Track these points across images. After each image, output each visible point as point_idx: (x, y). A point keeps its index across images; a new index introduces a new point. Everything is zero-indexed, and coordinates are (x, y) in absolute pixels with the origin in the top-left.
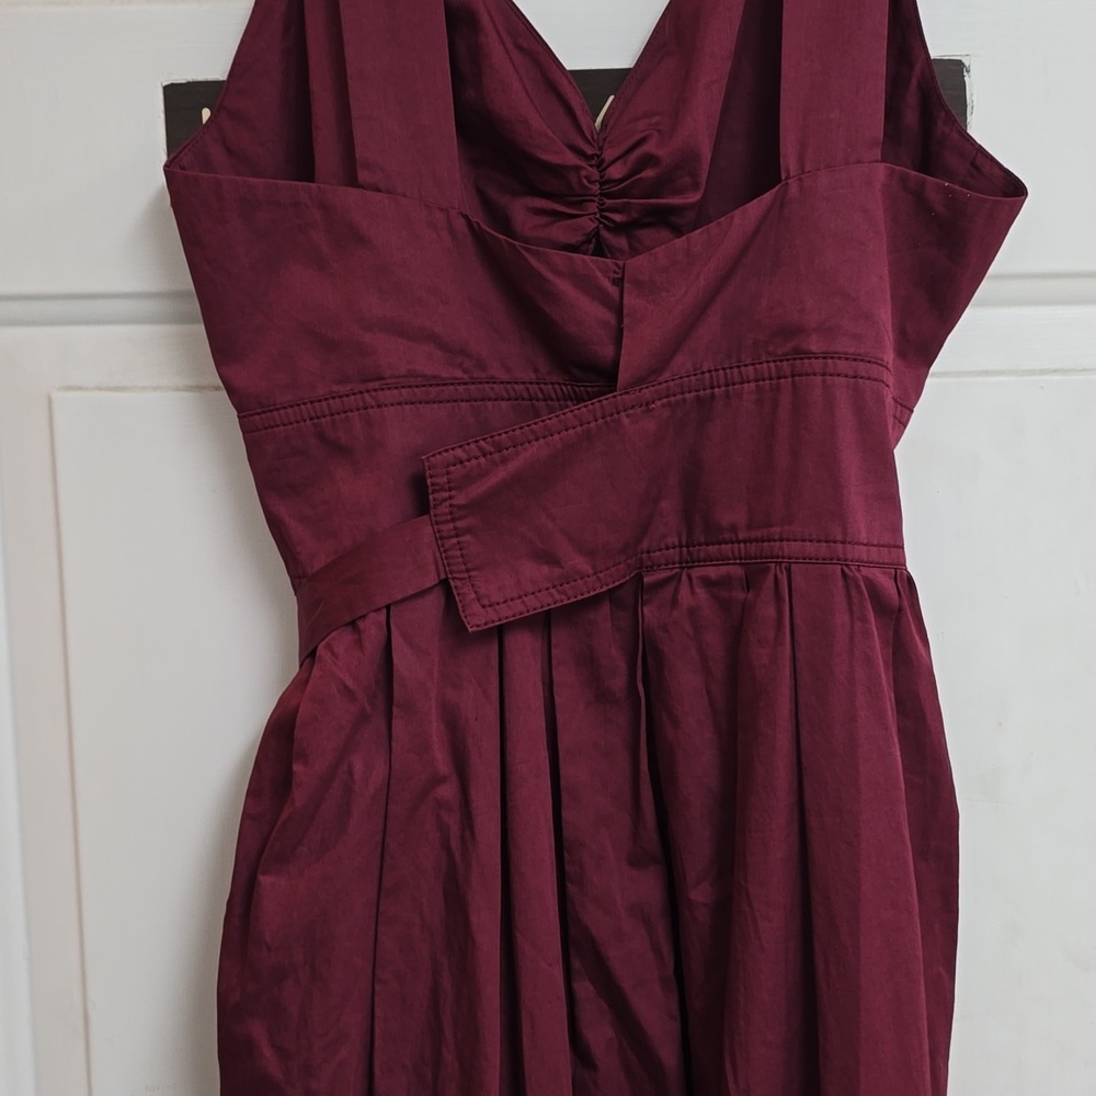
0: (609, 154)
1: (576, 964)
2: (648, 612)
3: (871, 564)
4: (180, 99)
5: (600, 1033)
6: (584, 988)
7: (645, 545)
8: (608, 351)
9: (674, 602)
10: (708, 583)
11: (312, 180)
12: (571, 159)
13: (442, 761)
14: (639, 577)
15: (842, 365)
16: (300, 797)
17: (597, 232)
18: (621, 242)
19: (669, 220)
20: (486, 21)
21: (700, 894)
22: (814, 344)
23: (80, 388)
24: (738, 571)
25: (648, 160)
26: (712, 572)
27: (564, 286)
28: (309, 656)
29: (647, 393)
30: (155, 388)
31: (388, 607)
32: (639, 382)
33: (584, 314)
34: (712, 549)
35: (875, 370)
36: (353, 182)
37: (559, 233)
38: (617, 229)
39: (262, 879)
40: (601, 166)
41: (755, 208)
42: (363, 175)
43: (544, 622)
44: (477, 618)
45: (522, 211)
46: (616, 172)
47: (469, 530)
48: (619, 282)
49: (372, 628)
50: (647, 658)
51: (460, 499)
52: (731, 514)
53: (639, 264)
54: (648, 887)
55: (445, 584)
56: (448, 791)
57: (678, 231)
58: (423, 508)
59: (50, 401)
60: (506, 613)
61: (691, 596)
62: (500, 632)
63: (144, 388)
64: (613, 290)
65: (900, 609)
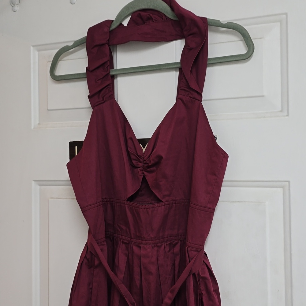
4: (72, 145)
23: (53, 198)
30: (66, 198)
59: (48, 200)
63: (64, 198)
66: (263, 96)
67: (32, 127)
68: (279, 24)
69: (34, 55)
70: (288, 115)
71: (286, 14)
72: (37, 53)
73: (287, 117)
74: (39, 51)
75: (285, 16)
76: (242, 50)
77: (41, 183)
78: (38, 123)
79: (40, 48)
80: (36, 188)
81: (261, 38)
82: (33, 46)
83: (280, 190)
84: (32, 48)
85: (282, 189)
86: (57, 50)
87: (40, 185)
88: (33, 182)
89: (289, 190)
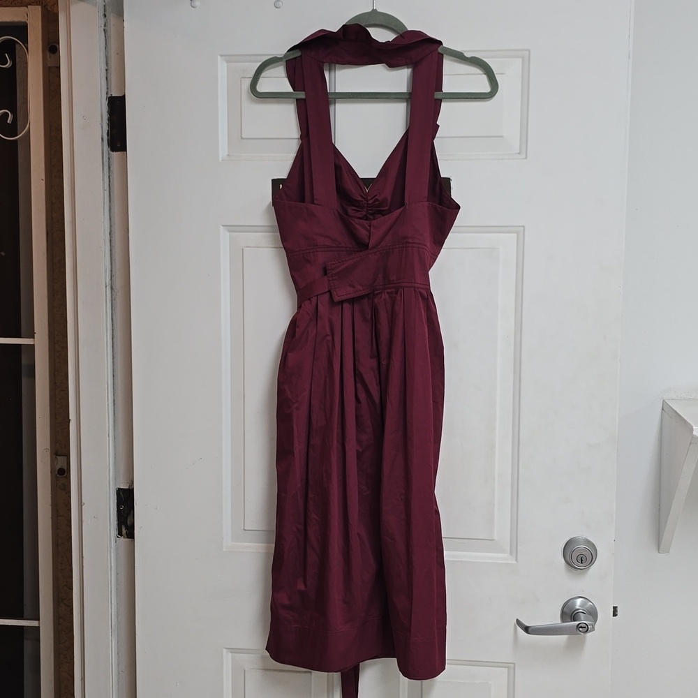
0: (369, 198)
1: (357, 380)
2: (376, 300)
3: (422, 288)
4: (275, 182)
5: (362, 396)
6: (359, 385)
7: (375, 285)
8: (367, 241)
9: (381, 297)
10: (388, 293)
11: (304, 202)
12: (360, 199)
13: (328, 332)
14: (373, 292)
15: (415, 245)
16: (297, 335)
17: (366, 215)
18: (371, 217)
19: (382, 213)
20: (343, 168)
21: (384, 362)
22: (410, 241)
23: (250, 247)
24: (394, 290)
25: (377, 200)
26: (389, 291)
27: (358, 226)
28: (299, 307)
29: (375, 250)
30: (267, 247)
31: (317, 296)
32: (373, 248)
33: (362, 233)
34: (390, 285)
35: (425, 247)
36: (313, 203)
37: (358, 215)
38: (370, 214)
39: (289, 354)
40: (367, 201)
41: (399, 211)
42: (315, 202)
43: (352, 301)
44: (336, 299)
45: (350, 210)
46: (370, 202)
47: (335, 279)
48: (370, 226)
49: (314, 300)
50: (375, 310)
51: (334, 272)
52: (393, 278)
53: (374, 222)
54: (374, 363)
55: (330, 291)
56: (329, 338)
57: (383, 215)
58: (326, 274)
59: (243, 249)
60: (343, 298)
61: (385, 296)
62: (342, 302)
63: (265, 247)
64: (369, 228)
65: (428, 299)
66: (502, 137)
67: (220, 160)
68: (521, 60)
69: (222, 67)
70: (526, 158)
71: (529, 51)
72: (225, 65)
73: (525, 160)
74: (228, 62)
75: (527, 52)
76: (486, 88)
77: (231, 228)
78: (227, 153)
79: (229, 58)
80: (225, 235)
81: (502, 74)
82: (221, 56)
83: (514, 236)
84: (219, 57)
85: (516, 234)
86: (260, 64)
87: (230, 231)
88: (222, 227)
89: (524, 235)
